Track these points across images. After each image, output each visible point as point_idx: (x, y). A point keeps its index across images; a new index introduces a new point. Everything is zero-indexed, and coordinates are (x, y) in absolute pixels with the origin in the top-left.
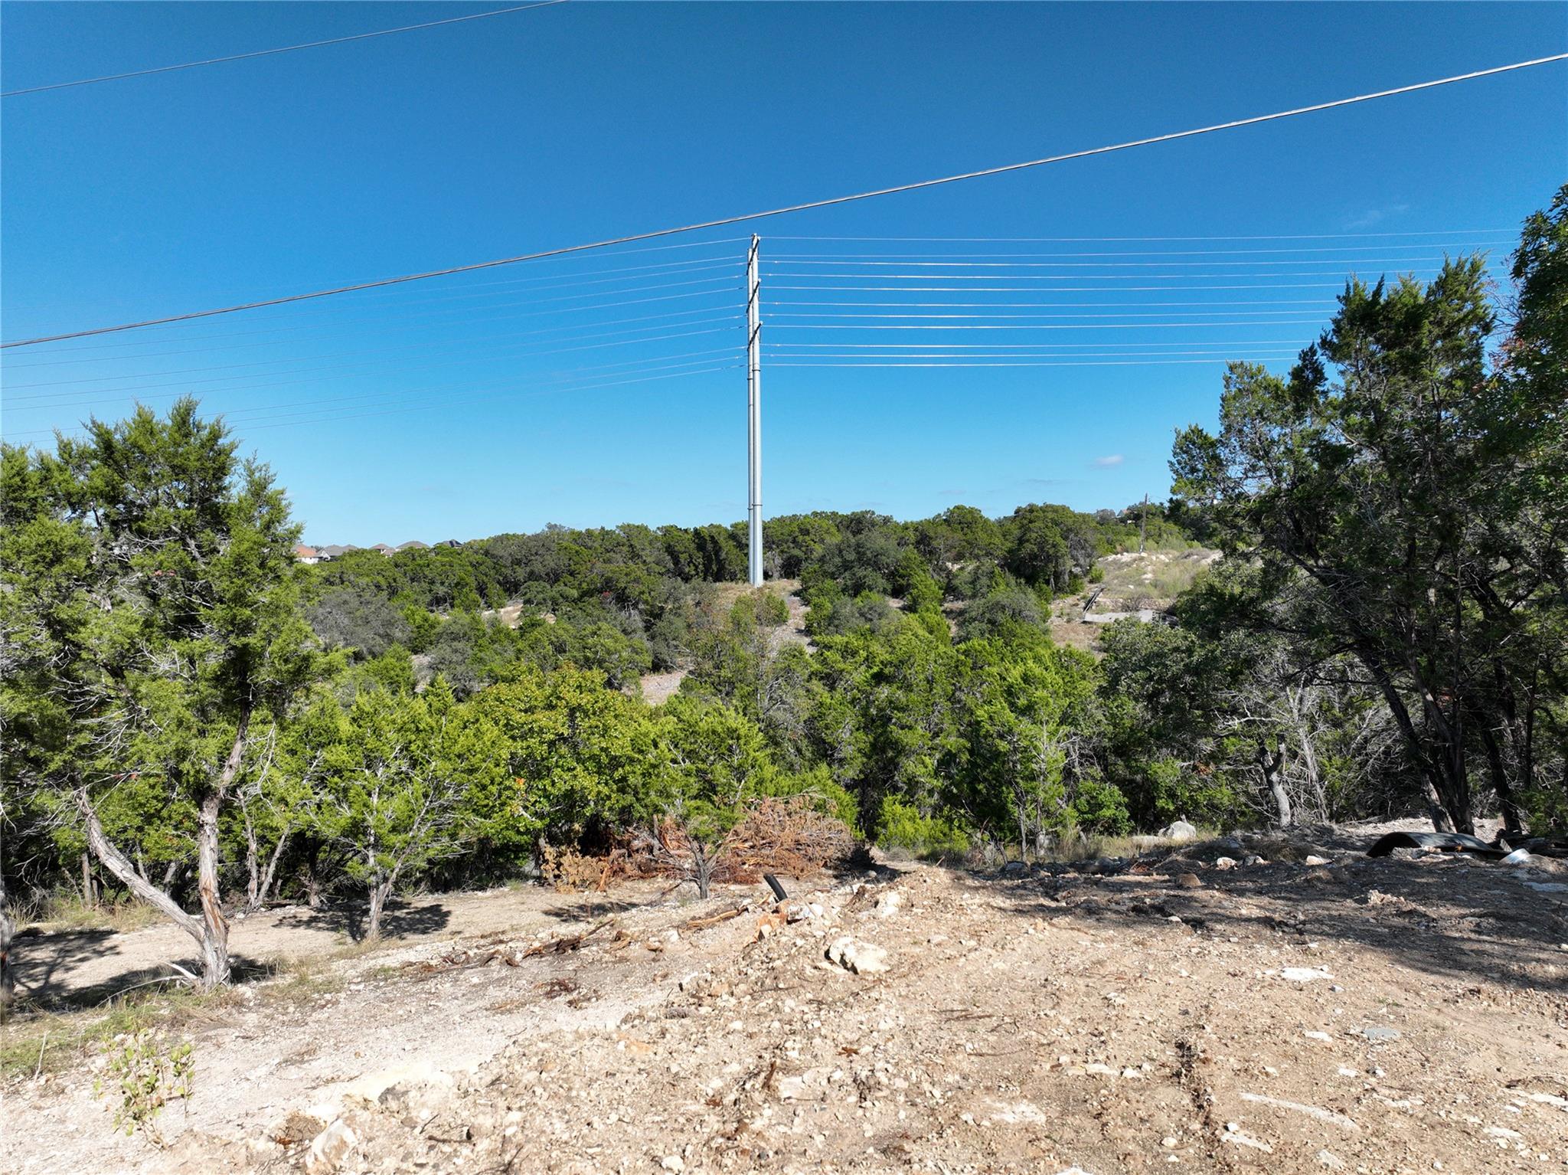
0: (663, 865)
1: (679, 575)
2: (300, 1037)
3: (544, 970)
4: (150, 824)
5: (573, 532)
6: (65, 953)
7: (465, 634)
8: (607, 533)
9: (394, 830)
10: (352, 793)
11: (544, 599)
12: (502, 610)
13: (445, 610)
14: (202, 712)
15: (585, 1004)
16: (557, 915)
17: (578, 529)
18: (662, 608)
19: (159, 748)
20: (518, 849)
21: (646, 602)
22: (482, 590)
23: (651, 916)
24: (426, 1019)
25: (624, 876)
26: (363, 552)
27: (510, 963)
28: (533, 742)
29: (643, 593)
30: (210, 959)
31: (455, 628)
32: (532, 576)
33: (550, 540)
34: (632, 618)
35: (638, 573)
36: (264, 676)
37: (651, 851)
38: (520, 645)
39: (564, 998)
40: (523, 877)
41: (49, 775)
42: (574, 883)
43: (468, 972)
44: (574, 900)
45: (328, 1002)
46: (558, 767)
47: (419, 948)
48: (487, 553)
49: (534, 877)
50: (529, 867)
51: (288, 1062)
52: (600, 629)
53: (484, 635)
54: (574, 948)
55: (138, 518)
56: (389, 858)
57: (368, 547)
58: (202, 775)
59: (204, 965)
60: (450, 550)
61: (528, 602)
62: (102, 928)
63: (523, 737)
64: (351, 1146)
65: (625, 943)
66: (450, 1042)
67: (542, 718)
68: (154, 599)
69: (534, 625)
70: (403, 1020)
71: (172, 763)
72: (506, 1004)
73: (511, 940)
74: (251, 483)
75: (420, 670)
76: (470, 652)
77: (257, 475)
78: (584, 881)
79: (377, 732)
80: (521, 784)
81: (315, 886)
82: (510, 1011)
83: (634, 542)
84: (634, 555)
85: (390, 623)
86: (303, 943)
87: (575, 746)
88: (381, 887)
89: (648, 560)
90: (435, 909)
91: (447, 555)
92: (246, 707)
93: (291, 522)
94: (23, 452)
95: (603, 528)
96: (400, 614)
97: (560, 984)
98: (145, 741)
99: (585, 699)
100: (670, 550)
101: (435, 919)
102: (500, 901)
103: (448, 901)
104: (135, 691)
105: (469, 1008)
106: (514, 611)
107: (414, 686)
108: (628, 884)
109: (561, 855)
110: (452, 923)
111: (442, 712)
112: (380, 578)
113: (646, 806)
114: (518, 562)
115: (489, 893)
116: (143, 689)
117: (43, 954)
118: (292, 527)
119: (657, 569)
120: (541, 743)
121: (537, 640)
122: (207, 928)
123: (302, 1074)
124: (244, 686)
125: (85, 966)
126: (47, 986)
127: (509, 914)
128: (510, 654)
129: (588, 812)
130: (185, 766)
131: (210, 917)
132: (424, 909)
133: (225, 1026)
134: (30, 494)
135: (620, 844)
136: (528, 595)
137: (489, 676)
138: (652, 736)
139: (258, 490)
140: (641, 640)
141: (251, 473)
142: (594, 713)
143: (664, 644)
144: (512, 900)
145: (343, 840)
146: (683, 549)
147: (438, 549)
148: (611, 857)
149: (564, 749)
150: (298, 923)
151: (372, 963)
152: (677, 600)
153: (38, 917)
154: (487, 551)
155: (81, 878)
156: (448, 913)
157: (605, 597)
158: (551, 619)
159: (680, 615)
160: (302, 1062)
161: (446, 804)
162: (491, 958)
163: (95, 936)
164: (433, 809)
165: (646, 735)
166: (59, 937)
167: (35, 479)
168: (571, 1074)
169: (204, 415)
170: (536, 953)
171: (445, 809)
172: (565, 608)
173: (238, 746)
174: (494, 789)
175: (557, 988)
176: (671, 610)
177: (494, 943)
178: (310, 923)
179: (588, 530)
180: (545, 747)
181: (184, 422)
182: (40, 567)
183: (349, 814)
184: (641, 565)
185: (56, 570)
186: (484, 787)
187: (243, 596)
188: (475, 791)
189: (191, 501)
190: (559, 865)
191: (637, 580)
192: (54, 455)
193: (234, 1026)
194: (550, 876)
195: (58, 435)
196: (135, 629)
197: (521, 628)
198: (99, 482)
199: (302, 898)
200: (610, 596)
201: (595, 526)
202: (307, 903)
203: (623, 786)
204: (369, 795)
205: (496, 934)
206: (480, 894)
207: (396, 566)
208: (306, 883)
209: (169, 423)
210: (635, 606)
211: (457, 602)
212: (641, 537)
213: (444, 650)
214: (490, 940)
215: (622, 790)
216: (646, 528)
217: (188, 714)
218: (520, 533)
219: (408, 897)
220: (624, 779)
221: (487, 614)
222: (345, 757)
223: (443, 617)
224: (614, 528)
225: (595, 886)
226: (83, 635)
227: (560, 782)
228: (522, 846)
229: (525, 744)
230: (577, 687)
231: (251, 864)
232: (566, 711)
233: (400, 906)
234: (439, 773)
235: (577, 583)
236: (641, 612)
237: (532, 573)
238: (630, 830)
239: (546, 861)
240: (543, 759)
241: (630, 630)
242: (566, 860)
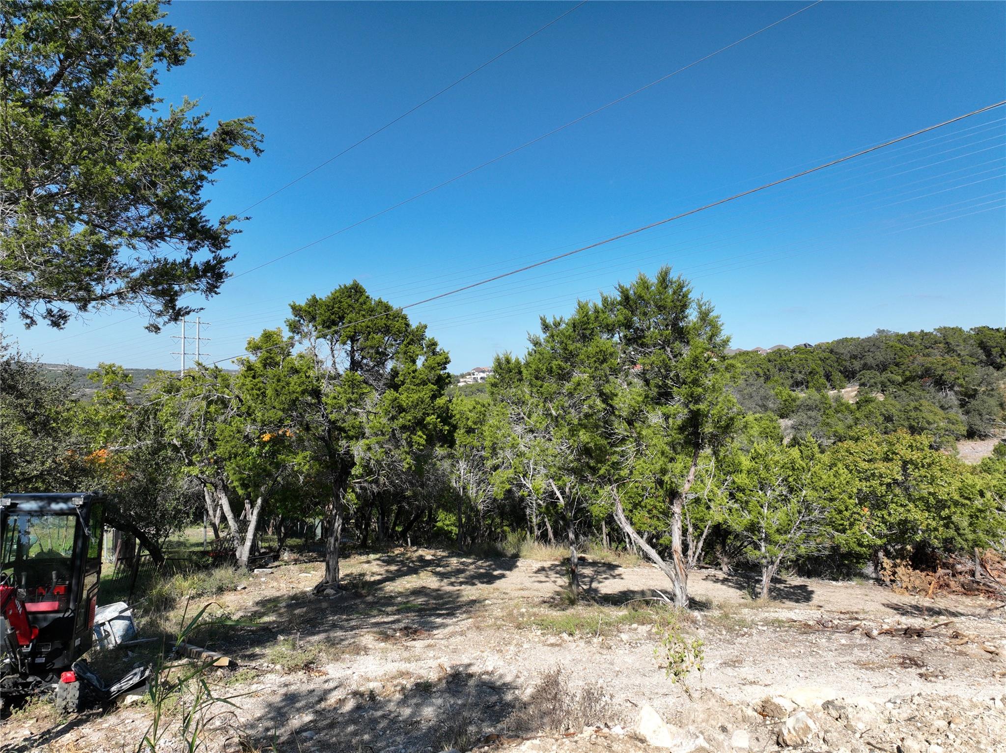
0: (984, 588)
1: (991, 365)
2: (731, 652)
3: (897, 646)
4: (636, 509)
5: (897, 335)
6: (598, 573)
7: (816, 406)
8: (926, 334)
9: (778, 531)
10: (751, 505)
11: (875, 383)
12: (843, 391)
13: (802, 390)
14: (673, 447)
15: (933, 679)
16: (895, 609)
17: (901, 332)
18: (975, 390)
19: (652, 467)
20: (859, 557)
21: (961, 386)
22: (828, 377)
23: (981, 625)
24: (811, 660)
25: (949, 590)
26: (747, 353)
27: (868, 635)
28: (875, 483)
29: (958, 378)
30: (678, 592)
31: (809, 402)
32: (866, 367)
33: (880, 341)
34: (949, 397)
35: (954, 364)
36: (708, 429)
37: (973, 575)
38: (858, 415)
39: (914, 671)
40: (865, 577)
41: (599, 477)
42: (907, 588)
43: (838, 634)
44: (907, 600)
45: (746, 633)
46: (892, 502)
47: (797, 611)
48: (831, 351)
49: (873, 579)
50: (869, 569)
51: (725, 664)
52: (921, 405)
53: (830, 407)
54: (919, 636)
55: (640, 337)
56: (775, 549)
57: (750, 349)
58: (674, 485)
59: (675, 595)
60: (804, 350)
61: (863, 385)
62: (614, 563)
63: (867, 479)
64: (814, 731)
65: (962, 642)
66: (831, 679)
67: (881, 467)
68: (647, 382)
69: (868, 401)
70: (794, 656)
71: (658, 476)
72: (869, 664)
73: (864, 619)
74: (700, 313)
75: (786, 429)
76: (821, 418)
77: (704, 308)
78: (914, 588)
79: (767, 468)
80: (866, 511)
81: (726, 560)
82: (872, 669)
83: (950, 340)
84: (950, 349)
85: (765, 398)
86: (721, 593)
87: (907, 489)
88: (770, 567)
89: (962, 353)
90: (803, 588)
91: (803, 353)
92: (698, 446)
93: (724, 334)
94: (587, 304)
95: (922, 331)
96: (772, 392)
97: (910, 659)
98: (644, 462)
99: (916, 456)
100: (982, 345)
101: (803, 595)
102: (850, 591)
103: (812, 584)
104: (639, 433)
105: (841, 659)
106: (852, 391)
107: (782, 440)
108: (952, 596)
109: (895, 566)
110: (816, 599)
111: (812, 458)
112: (759, 369)
113: (966, 540)
114: (855, 357)
115: (840, 583)
116: (644, 433)
117: (588, 571)
118: (725, 338)
119: (971, 360)
120: (881, 485)
121: (871, 412)
122: (676, 574)
123: (735, 674)
124: (696, 434)
125: (607, 582)
126: (590, 589)
127: (856, 600)
128: (850, 421)
129: (918, 538)
130: (666, 478)
131: (677, 567)
132: (796, 586)
133: (688, 633)
134: (591, 326)
135: (945, 566)
136: (863, 381)
137: (835, 435)
138: (978, 488)
139: (704, 317)
140: (957, 414)
141: (700, 307)
142: (923, 466)
143: (978, 417)
144: (858, 591)
145: (745, 533)
146: (994, 345)
147: (797, 350)
148: (938, 574)
149: (897, 491)
150: (717, 581)
151: (767, 614)
152: (989, 384)
153: (584, 551)
154: (832, 350)
155: (601, 534)
156: (812, 592)
157: (924, 382)
158: (881, 397)
159: (992, 396)
160: (735, 666)
161: (814, 519)
162: (854, 629)
163: (611, 567)
164: (804, 522)
165: (973, 486)
166: (594, 564)
167: (593, 318)
168: (977, 732)
169: (673, 276)
170: (888, 633)
171: (812, 522)
172: (892, 389)
173: (693, 469)
174: (847, 514)
175: (908, 661)
176: (984, 392)
177: (851, 619)
178: (724, 581)
179: (910, 333)
180: (884, 487)
181: (664, 280)
182: (597, 365)
183: (748, 518)
184: (956, 357)
185: (605, 365)
186: (840, 512)
187: (697, 380)
188: (834, 513)
189: (667, 325)
190: (894, 573)
191: (953, 369)
192: (600, 305)
193: (693, 634)
194: (887, 580)
195: (602, 294)
196: (640, 399)
197: (857, 403)
198: (621, 318)
199: (717, 565)
200: (929, 381)
201: (916, 329)
202: (721, 569)
203: (948, 522)
204: (762, 507)
205: (852, 613)
206: (834, 583)
207: (769, 361)
208: (720, 556)
209: (656, 281)
210: (951, 388)
211: (811, 384)
212: (955, 336)
213: (802, 416)
214: (848, 616)
215: (946, 526)
216: (960, 329)
217: (667, 448)
218: (855, 336)
219: (784, 576)
220: (949, 517)
221: (832, 393)
222: (747, 481)
223: (801, 395)
224: (932, 331)
225: (924, 593)
226: (616, 402)
227: (896, 514)
228: (862, 555)
229: (868, 484)
230: (909, 446)
231: (690, 538)
232: (900, 463)
233: (780, 581)
234: (809, 498)
235: (901, 371)
236: (956, 393)
237: (865, 365)
238: (953, 556)
239: (885, 569)
240: (882, 496)
241: (946, 406)
242: (901, 570)
